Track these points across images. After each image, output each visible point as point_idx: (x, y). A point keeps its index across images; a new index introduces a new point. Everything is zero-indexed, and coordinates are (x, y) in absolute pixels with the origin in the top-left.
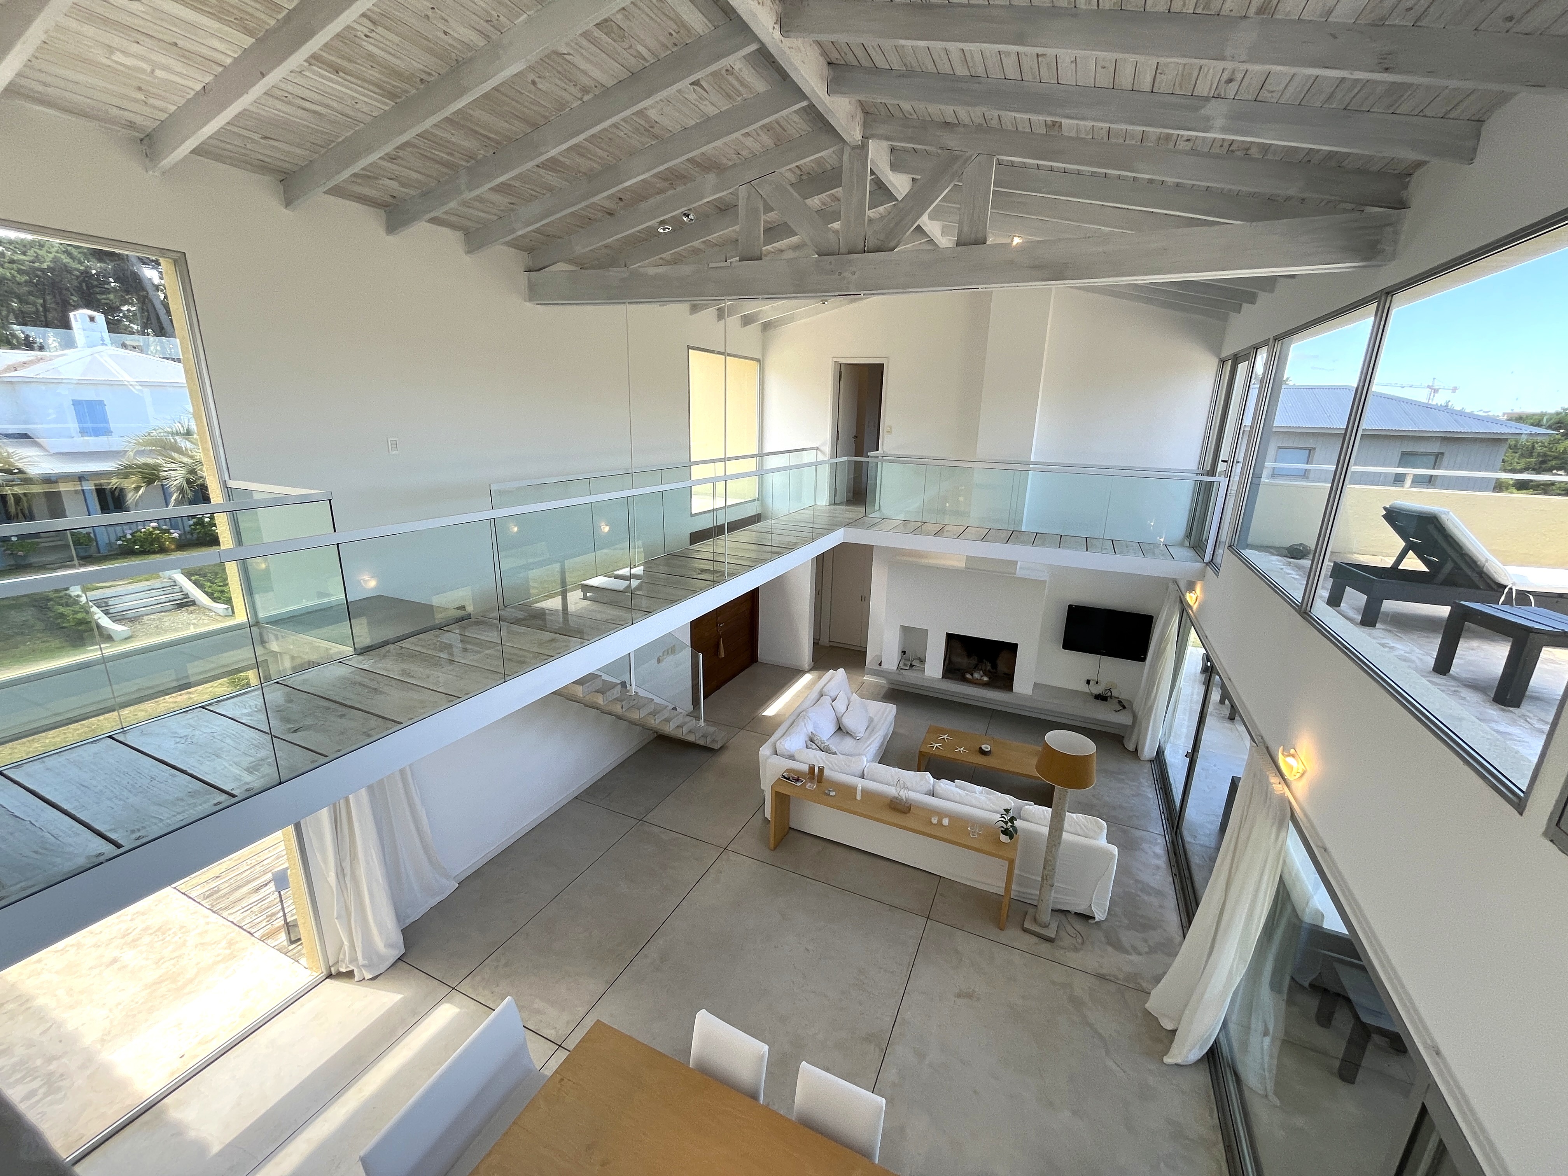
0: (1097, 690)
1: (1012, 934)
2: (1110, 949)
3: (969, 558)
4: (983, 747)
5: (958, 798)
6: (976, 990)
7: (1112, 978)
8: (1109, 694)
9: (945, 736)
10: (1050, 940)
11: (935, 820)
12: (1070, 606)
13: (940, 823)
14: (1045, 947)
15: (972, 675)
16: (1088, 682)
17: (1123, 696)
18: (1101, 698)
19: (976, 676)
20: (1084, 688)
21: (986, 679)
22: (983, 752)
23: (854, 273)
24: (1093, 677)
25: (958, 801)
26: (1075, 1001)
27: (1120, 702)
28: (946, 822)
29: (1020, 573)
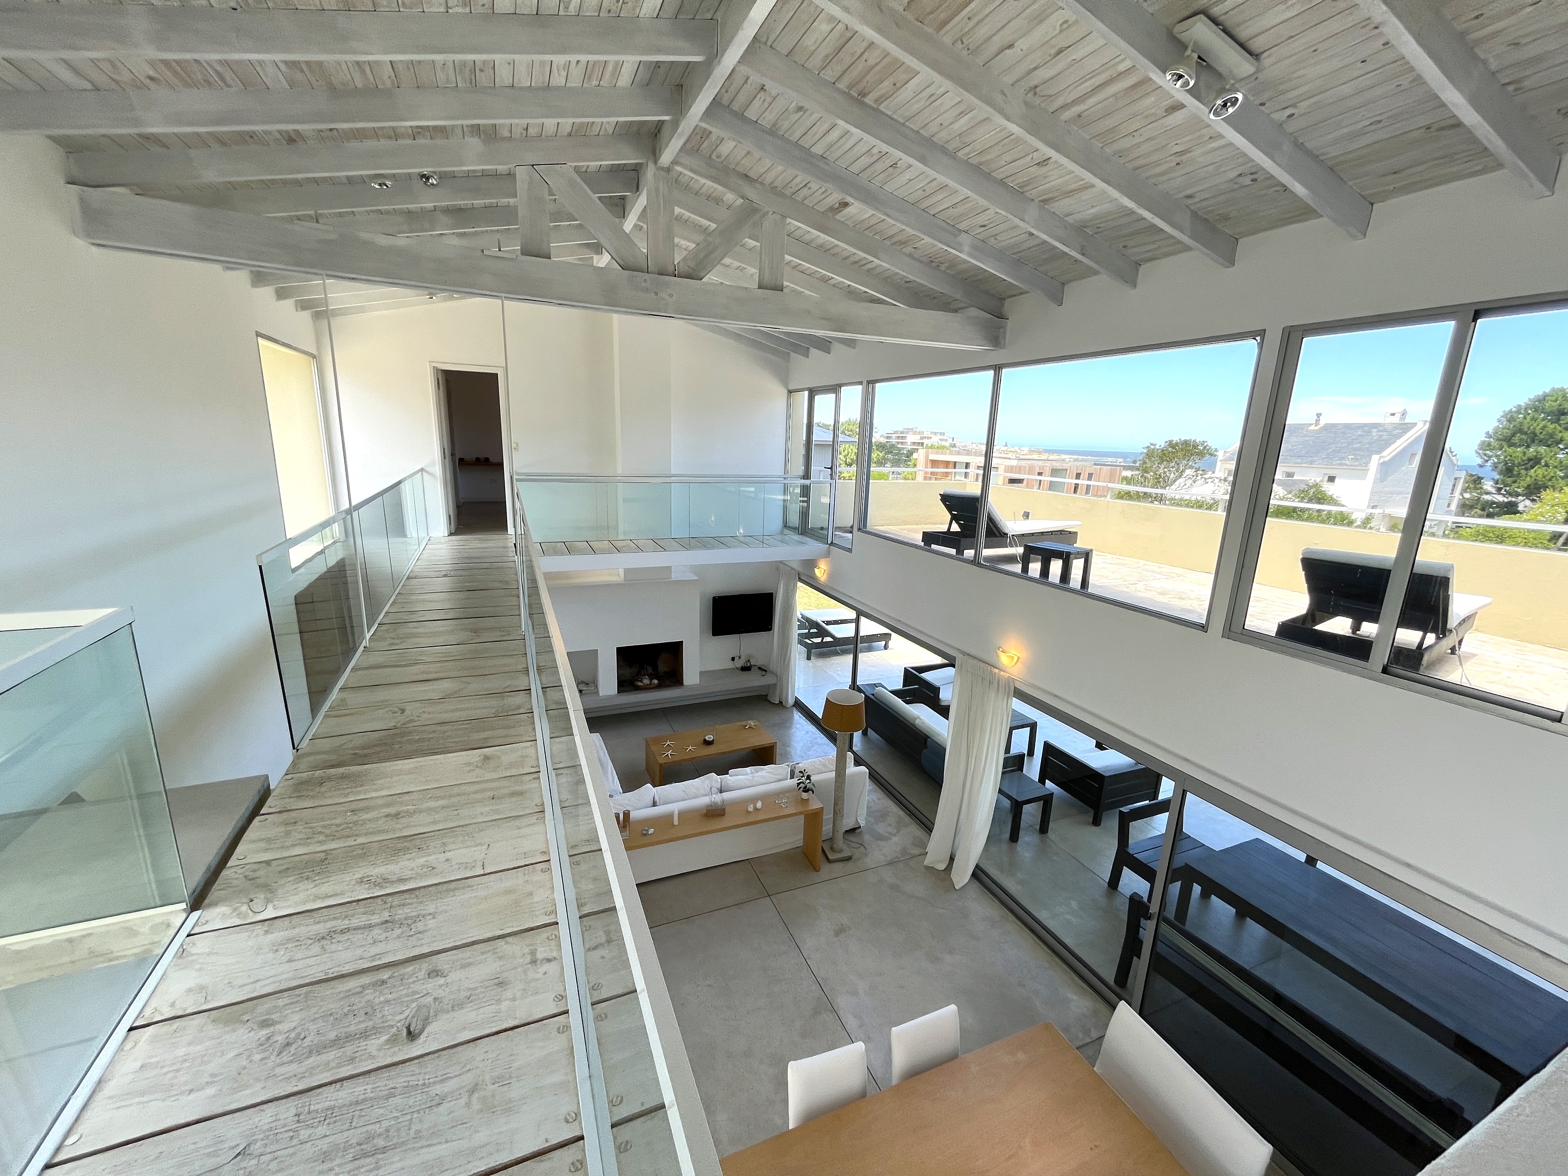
0: (739, 663)
1: (826, 869)
2: (880, 842)
3: (627, 571)
4: (707, 738)
5: (748, 784)
6: (842, 922)
7: (896, 860)
8: (749, 664)
9: (668, 743)
10: (849, 859)
11: (751, 808)
12: (714, 598)
13: (756, 809)
14: (849, 866)
15: (641, 681)
16: (733, 659)
17: (759, 664)
18: (746, 669)
19: (646, 681)
20: (730, 665)
21: (656, 681)
22: (708, 743)
23: (671, 296)
24: (735, 654)
25: (749, 785)
26: (894, 887)
27: (760, 668)
28: (759, 805)
29: (674, 576)
